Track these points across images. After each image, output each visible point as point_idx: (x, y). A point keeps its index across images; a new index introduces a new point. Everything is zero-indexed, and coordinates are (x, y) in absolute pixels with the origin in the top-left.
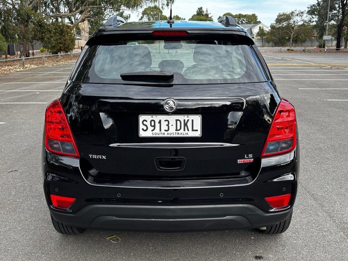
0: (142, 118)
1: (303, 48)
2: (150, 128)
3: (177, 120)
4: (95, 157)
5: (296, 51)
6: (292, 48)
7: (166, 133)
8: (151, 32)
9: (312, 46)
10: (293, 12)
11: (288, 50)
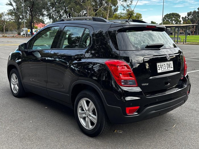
0: (158, 64)
1: (13, 35)
2: (161, 68)
3: (167, 64)
4: (144, 84)
5: (8, 37)
6: (6, 35)
7: (165, 70)
8: (146, 26)
9: (12, 34)
10: (2, 13)
11: (3, 36)
